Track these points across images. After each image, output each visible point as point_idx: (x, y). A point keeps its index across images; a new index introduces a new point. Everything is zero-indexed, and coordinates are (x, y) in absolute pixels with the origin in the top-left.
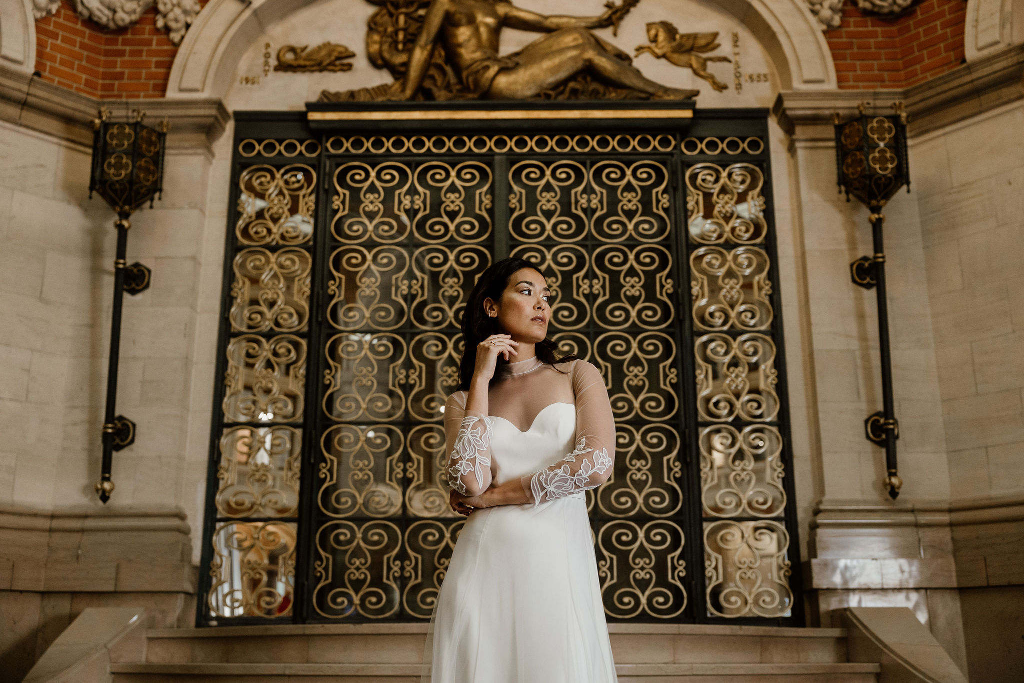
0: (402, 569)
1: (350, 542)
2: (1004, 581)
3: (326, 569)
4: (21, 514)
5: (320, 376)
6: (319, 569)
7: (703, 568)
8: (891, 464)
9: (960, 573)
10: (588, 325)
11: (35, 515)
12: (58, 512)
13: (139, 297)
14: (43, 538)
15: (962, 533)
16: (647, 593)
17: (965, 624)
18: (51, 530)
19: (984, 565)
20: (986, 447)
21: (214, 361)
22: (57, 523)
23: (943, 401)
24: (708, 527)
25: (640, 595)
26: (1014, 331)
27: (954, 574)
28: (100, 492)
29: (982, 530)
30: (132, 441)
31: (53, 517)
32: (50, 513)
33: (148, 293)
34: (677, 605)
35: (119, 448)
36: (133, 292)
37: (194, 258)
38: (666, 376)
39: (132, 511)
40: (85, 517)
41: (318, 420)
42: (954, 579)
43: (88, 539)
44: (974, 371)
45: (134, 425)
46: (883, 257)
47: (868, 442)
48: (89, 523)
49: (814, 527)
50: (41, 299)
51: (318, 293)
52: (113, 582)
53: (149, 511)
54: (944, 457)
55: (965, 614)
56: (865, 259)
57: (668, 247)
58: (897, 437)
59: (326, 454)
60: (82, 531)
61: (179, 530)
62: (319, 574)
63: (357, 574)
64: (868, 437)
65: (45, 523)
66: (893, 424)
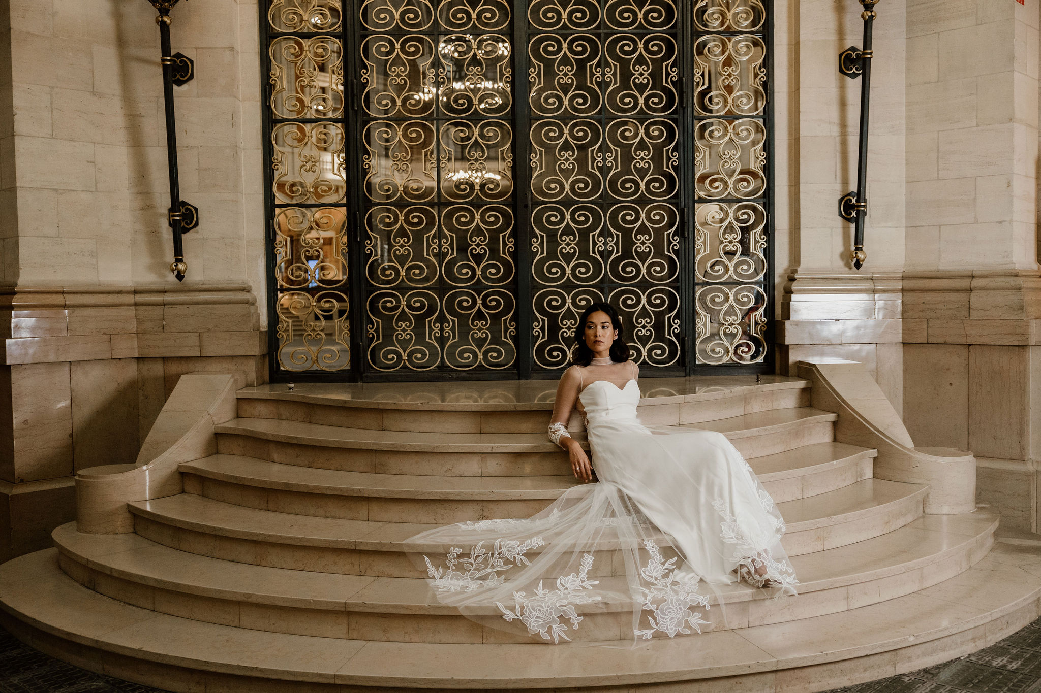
0: (442, 330)
1: (396, 308)
2: (941, 340)
3: (377, 331)
4: (109, 293)
5: (360, 162)
6: (371, 331)
7: (694, 325)
8: (858, 241)
9: (905, 331)
10: (599, 112)
11: (120, 292)
12: (140, 288)
13: (185, 87)
14: (131, 312)
15: (910, 297)
16: (647, 347)
17: (905, 371)
18: (136, 304)
19: (926, 326)
20: (940, 226)
21: (260, 147)
22: (140, 298)
23: (907, 182)
24: (699, 291)
25: (642, 349)
26: (978, 125)
27: (901, 331)
28: (176, 272)
29: (927, 297)
30: (197, 224)
31: (135, 292)
32: (133, 289)
33: (192, 83)
34: (672, 355)
35: (186, 230)
36: (180, 83)
37: (232, 49)
38: (669, 159)
39: (205, 286)
40: (165, 292)
41: (361, 203)
42: (900, 335)
43: (169, 311)
44: (938, 157)
45: (196, 209)
46: (871, 54)
47: (840, 218)
48: (168, 298)
49: (788, 292)
50: (93, 93)
51: (352, 81)
52: (198, 349)
53: (220, 286)
54: (903, 231)
55: (905, 362)
56: (853, 49)
57: (674, 36)
58: (865, 214)
59: (370, 232)
60: (164, 304)
61: (247, 302)
62: (371, 336)
63: (404, 335)
64: (841, 214)
65: (130, 299)
66: (864, 206)
